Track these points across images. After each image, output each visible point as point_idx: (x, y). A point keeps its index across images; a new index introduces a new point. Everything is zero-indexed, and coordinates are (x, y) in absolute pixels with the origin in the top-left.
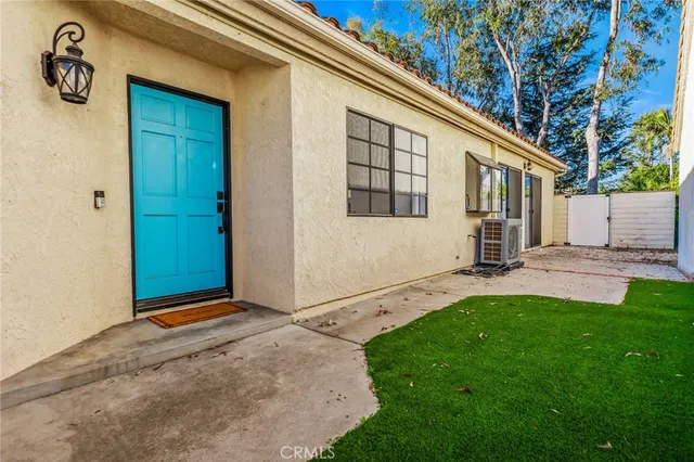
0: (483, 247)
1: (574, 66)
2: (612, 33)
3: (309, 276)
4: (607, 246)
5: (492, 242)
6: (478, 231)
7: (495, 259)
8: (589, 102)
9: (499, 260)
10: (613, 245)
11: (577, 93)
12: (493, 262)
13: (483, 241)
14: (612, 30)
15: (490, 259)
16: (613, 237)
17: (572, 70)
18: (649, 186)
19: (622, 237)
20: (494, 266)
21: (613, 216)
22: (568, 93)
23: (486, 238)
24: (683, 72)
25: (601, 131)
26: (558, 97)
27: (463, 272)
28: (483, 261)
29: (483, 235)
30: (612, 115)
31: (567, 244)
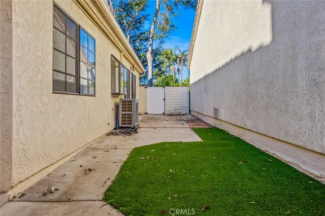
0: (120, 116)
1: (139, 19)
2: (157, 7)
3: (24, 150)
4: (164, 113)
5: (127, 113)
6: (117, 106)
7: (128, 124)
8: (147, 39)
9: (131, 124)
10: (167, 113)
11: (141, 34)
12: (127, 125)
13: (121, 113)
14: (157, 6)
15: (125, 124)
16: (167, 108)
17: (139, 21)
18: (172, 84)
19: (170, 109)
20: (129, 128)
21: (166, 98)
22: (138, 33)
23: (123, 111)
24: (195, 33)
25: (153, 55)
26: (133, 34)
27: (112, 133)
28: (121, 125)
29: (121, 109)
30: (156, 48)
31: (146, 113)
